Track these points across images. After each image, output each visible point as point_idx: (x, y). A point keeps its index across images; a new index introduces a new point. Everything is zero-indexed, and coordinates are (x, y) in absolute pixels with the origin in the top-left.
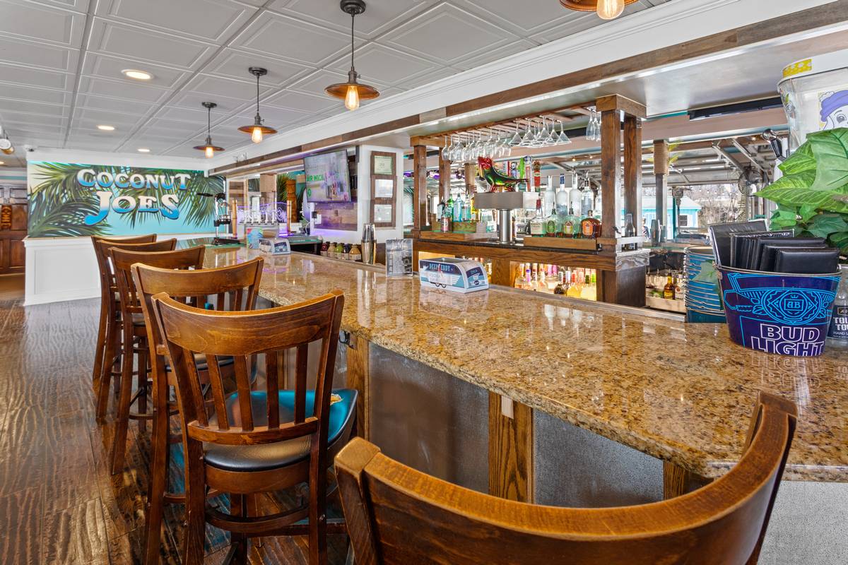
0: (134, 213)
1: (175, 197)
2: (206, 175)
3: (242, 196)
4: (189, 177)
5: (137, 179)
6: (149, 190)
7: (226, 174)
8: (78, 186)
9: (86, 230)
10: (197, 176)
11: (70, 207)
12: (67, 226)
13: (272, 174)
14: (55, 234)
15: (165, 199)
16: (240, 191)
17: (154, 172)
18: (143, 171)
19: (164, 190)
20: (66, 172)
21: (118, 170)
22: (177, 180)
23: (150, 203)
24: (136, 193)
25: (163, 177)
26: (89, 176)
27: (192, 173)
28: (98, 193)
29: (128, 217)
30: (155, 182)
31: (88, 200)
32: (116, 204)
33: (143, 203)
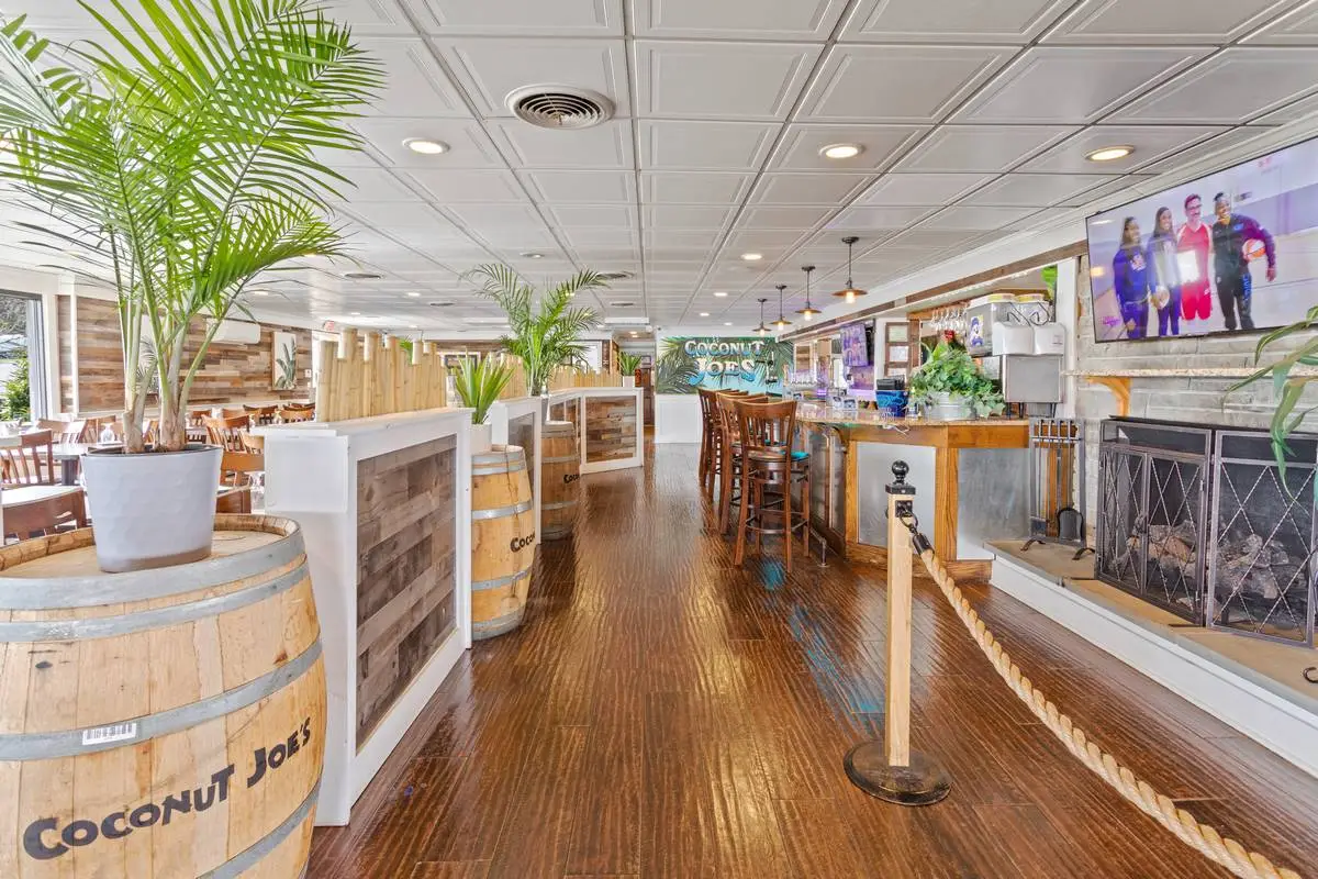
0: (721, 375)
1: (752, 362)
2: (777, 341)
3: (808, 359)
4: (762, 343)
5: (724, 347)
6: (733, 356)
7: (794, 340)
8: (686, 355)
9: (690, 389)
10: (769, 343)
11: (680, 371)
12: (679, 386)
13: (827, 340)
14: (672, 391)
15: (744, 363)
16: (806, 355)
17: (735, 340)
18: (728, 340)
19: (744, 356)
20: (678, 344)
21: (711, 340)
22: (754, 347)
23: (733, 367)
24: (723, 358)
25: (742, 345)
26: (692, 346)
27: (764, 339)
28: (699, 360)
29: (717, 379)
30: (737, 349)
31: (691, 365)
32: (709, 368)
33: (728, 368)
